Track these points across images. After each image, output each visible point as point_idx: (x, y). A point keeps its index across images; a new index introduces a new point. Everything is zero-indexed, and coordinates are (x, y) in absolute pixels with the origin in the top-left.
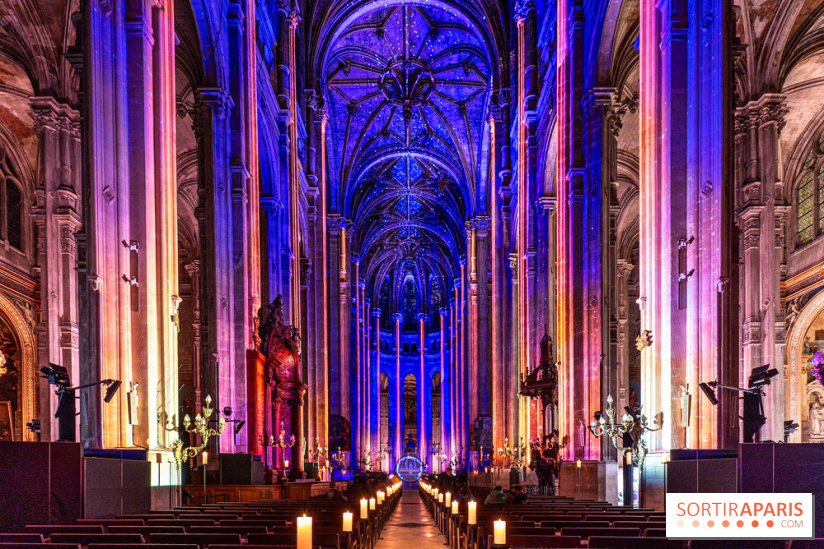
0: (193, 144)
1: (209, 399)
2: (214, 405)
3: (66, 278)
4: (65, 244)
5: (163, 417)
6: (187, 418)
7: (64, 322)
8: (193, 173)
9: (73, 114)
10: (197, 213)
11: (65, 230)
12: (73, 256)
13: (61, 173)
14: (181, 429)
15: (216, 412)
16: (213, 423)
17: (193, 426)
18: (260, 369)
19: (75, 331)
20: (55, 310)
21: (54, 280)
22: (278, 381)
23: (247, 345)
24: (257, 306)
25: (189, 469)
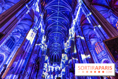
0: (35, 41)
3: (14, 53)
4: (16, 49)
7: (11, 58)
8: (34, 43)
9: (24, 38)
10: (33, 47)
11: (17, 48)
12: (17, 50)
13: (20, 42)
18: (34, 66)
19: (12, 59)
20: (11, 56)
21: (13, 53)
22: (36, 68)
23: (33, 63)
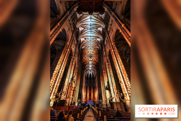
1: (62, 90)
2: (62, 91)
5: (54, 93)
6: (58, 93)
14: (56, 95)
15: (62, 92)
16: (61, 94)
17: (58, 95)
18: (70, 85)
22: (72, 87)
23: (69, 82)
24: (72, 77)
25: (55, 103)
